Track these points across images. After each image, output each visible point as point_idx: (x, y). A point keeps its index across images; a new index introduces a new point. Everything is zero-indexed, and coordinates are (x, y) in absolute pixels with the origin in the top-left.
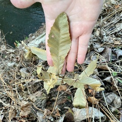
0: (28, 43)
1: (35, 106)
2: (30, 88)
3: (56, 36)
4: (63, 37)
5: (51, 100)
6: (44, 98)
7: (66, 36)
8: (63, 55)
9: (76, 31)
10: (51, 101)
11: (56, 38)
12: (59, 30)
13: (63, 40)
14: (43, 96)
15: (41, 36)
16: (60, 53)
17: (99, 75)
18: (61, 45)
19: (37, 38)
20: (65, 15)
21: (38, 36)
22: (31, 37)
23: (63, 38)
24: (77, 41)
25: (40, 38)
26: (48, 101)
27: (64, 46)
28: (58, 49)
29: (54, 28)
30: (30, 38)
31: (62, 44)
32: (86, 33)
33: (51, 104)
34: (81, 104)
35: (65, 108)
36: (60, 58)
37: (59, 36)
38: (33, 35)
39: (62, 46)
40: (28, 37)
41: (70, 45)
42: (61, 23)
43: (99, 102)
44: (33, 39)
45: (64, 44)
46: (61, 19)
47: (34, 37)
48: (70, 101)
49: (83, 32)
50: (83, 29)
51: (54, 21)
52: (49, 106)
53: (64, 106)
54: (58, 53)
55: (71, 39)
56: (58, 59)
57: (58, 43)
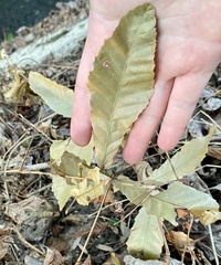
0: (14, 50)
1: (20, 236)
2: (10, 183)
3: (116, 64)
4: (134, 69)
5: (64, 220)
6: (45, 214)
7: (143, 68)
8: (126, 117)
9: (173, 60)
10: (62, 224)
11: (113, 70)
12: (126, 50)
13: (134, 78)
14: (45, 209)
15: (50, 36)
16: (118, 112)
17: (202, 173)
18: (123, 89)
19: (39, 41)
20: (150, 13)
21: (42, 35)
22: (23, 35)
23: (135, 74)
24: (168, 87)
25: (48, 42)
26: (54, 222)
27: (132, 93)
28: (113, 100)
29: (114, 44)
30: (20, 37)
31: (126, 89)
32: (200, 70)
33: (62, 231)
34: (147, 248)
35: (101, 247)
36: (116, 125)
37: (123, 66)
38: (28, 32)
39: (127, 93)
40: (15, 35)
41: (149, 92)
42: (135, 32)
43: (197, 245)
44: (28, 43)
45: (132, 88)
46: (136, 19)
47: (30, 37)
48: (116, 231)
49: (193, 67)
50: (192, 59)
51: (115, 24)
52: (57, 236)
53: (97, 243)
54: (112, 110)
55: (155, 78)
56: (108, 126)
57: (116, 85)
